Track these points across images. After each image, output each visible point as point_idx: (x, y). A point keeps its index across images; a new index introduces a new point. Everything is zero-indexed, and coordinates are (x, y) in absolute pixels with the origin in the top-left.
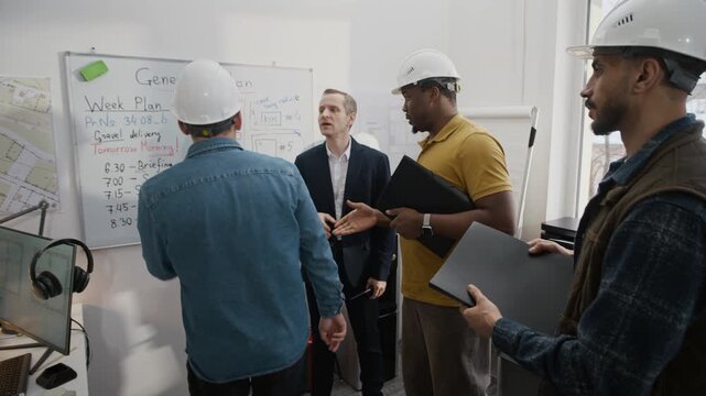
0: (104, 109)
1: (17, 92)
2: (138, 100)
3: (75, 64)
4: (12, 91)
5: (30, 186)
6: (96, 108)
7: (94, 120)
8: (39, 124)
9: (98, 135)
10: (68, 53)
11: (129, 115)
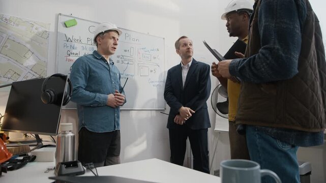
0: (73, 41)
1: (35, 27)
2: (89, 40)
3: (63, 19)
4: (32, 27)
5: (33, 73)
6: (69, 40)
7: (68, 45)
8: (42, 43)
9: (69, 53)
10: (60, 14)
11: (84, 45)
